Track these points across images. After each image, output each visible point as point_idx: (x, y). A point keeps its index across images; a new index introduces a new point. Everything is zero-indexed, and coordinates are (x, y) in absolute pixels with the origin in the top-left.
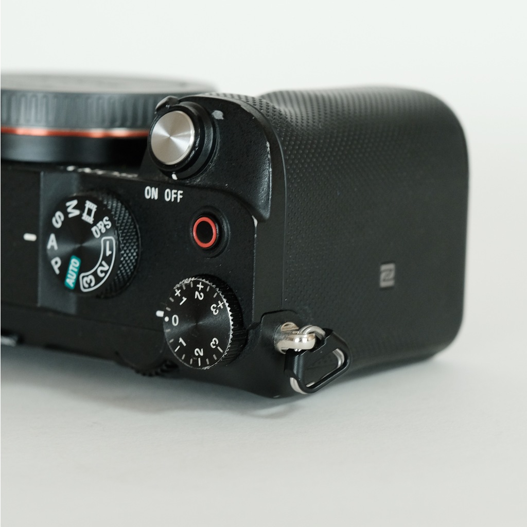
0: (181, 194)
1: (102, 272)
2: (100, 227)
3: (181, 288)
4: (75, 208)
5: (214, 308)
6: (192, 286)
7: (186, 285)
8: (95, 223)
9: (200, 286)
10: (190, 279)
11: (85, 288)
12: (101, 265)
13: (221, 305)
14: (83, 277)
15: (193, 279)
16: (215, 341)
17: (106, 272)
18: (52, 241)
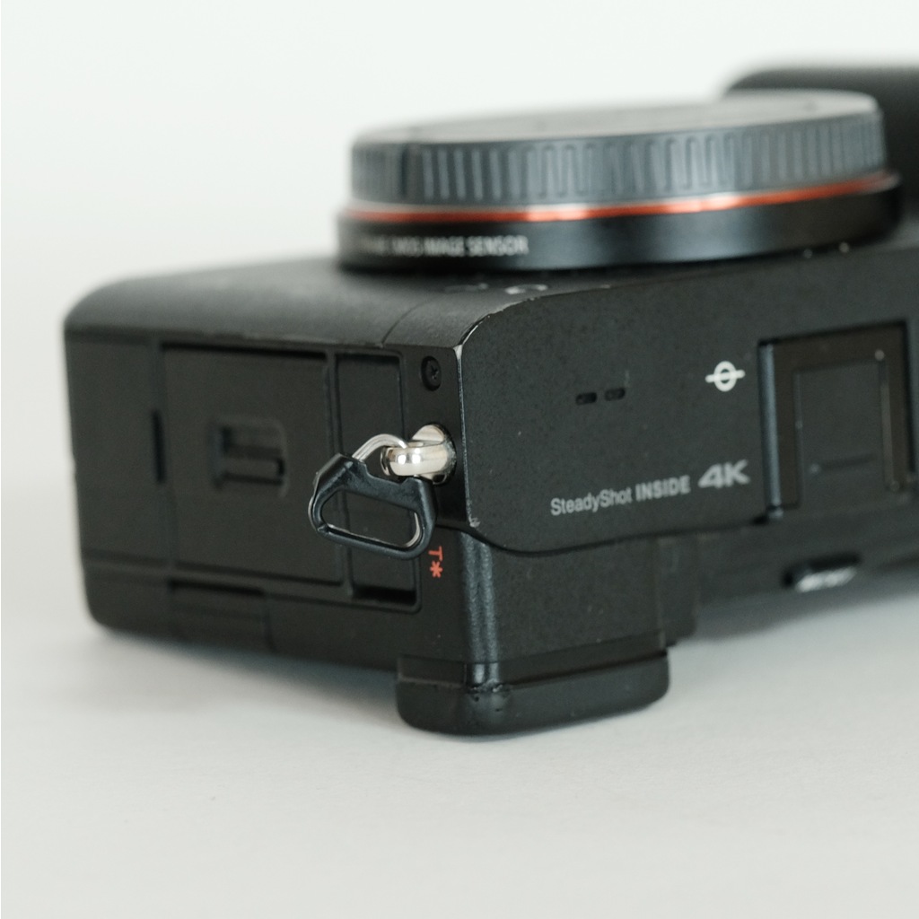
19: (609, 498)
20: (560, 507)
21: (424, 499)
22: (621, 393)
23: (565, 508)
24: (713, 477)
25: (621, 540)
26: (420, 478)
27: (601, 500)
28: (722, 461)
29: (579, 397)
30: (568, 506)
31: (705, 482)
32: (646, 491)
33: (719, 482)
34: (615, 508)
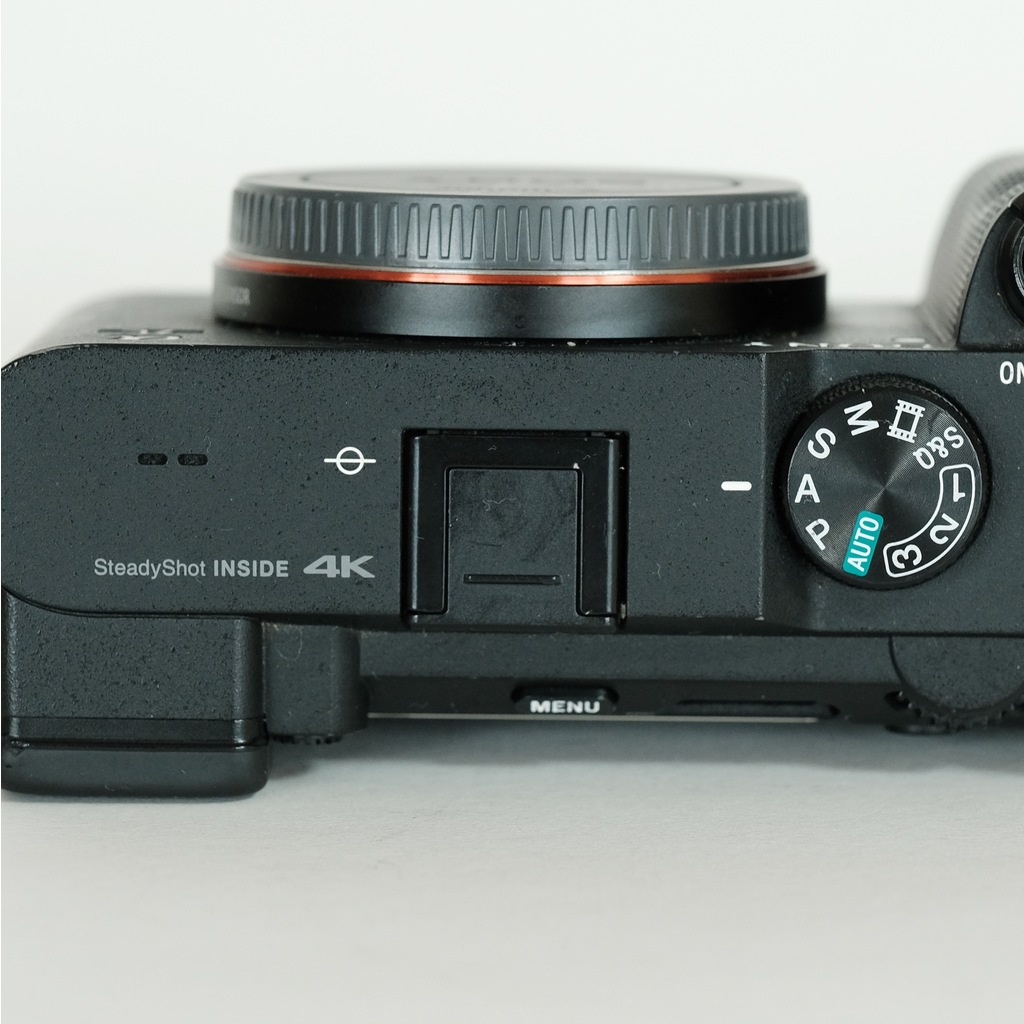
1: (940, 535)
2: (934, 447)
4: (866, 417)
8: (921, 441)
11: (893, 569)
12: (939, 521)
14: (891, 551)
17: (951, 535)
18: (807, 488)
19: (173, 567)
20: (103, 567)
22: (203, 460)
23: (113, 570)
24: (324, 566)
25: (193, 614)
27: (162, 568)
28: (338, 553)
29: (141, 457)
30: (117, 569)
31: (311, 569)
32: (226, 568)
33: (331, 572)
34: (183, 579)
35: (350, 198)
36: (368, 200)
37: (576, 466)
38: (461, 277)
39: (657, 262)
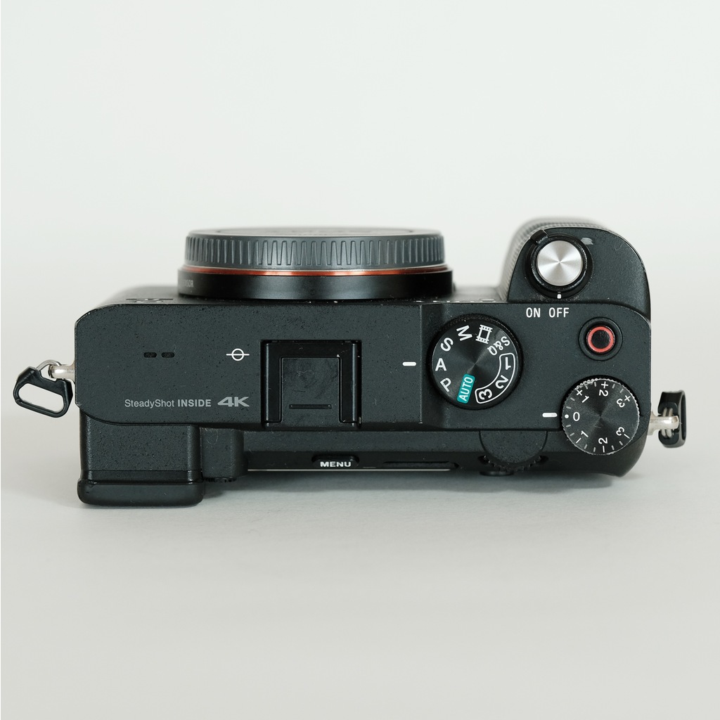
0: (566, 311)
1: (500, 384)
2: (497, 346)
3: (583, 388)
4: (466, 332)
5: (620, 402)
6: (595, 385)
7: (589, 385)
8: (491, 343)
9: (605, 385)
10: (593, 380)
11: (480, 400)
12: (500, 378)
13: (627, 398)
14: (478, 392)
15: (596, 380)
16: (621, 430)
17: (505, 384)
18: (441, 364)
19: (160, 403)
20: (129, 403)
21: (66, 390)
22: (172, 355)
23: (133, 405)
24: (227, 402)
25: (169, 424)
26: (64, 380)
27: (155, 403)
28: (233, 395)
29: (145, 354)
30: (135, 404)
31: (221, 403)
32: (183, 403)
33: (230, 404)
34: (165, 408)
35: (237, 239)
36: (245, 239)
37: (338, 356)
38: (288, 273)
39: (374, 265)
